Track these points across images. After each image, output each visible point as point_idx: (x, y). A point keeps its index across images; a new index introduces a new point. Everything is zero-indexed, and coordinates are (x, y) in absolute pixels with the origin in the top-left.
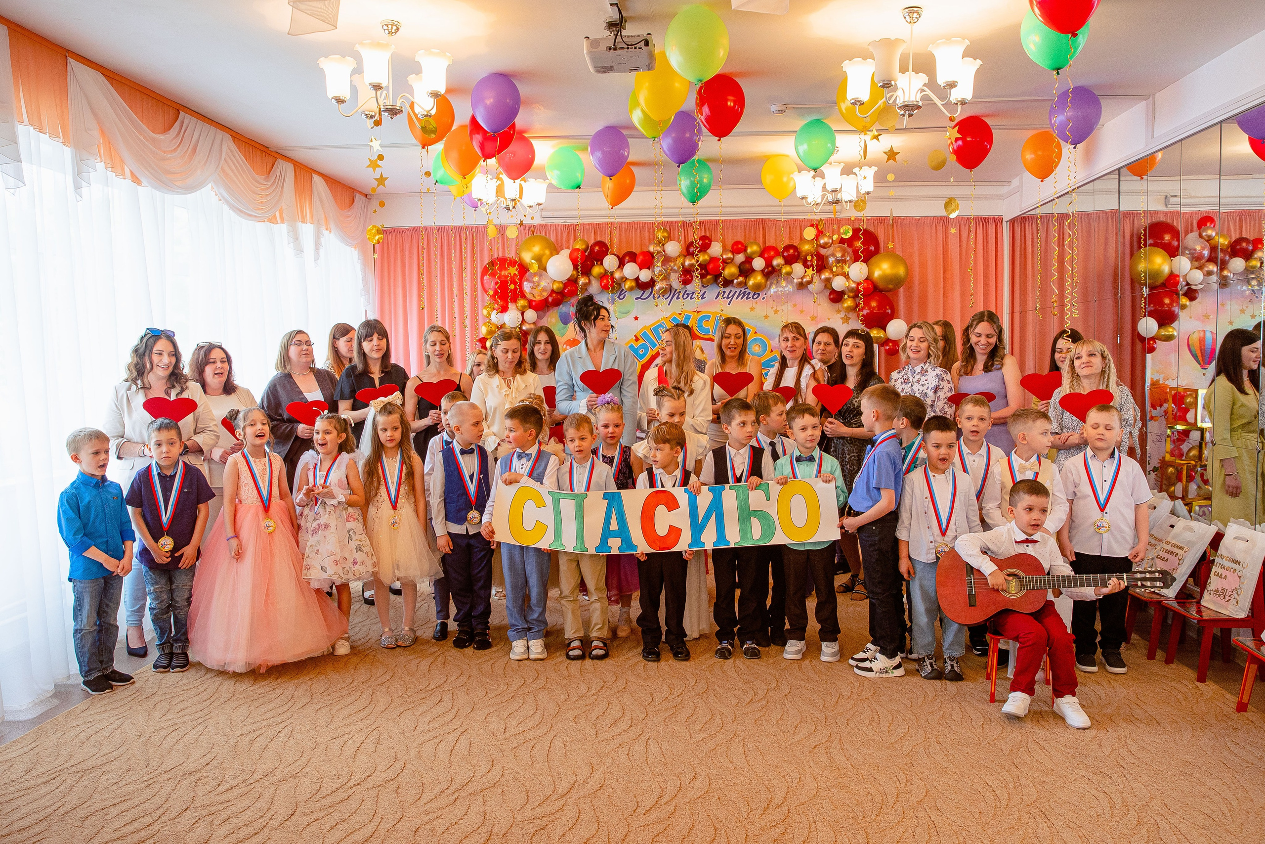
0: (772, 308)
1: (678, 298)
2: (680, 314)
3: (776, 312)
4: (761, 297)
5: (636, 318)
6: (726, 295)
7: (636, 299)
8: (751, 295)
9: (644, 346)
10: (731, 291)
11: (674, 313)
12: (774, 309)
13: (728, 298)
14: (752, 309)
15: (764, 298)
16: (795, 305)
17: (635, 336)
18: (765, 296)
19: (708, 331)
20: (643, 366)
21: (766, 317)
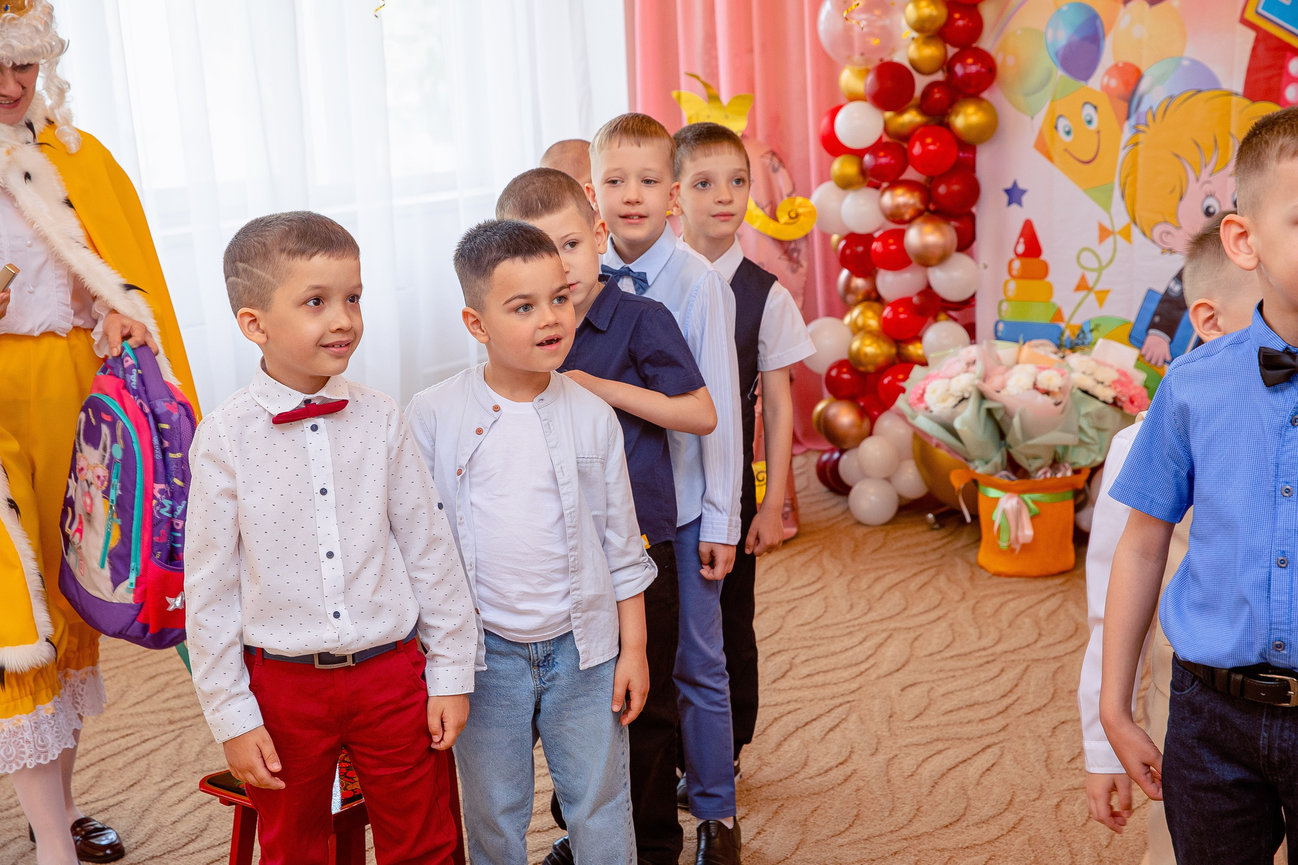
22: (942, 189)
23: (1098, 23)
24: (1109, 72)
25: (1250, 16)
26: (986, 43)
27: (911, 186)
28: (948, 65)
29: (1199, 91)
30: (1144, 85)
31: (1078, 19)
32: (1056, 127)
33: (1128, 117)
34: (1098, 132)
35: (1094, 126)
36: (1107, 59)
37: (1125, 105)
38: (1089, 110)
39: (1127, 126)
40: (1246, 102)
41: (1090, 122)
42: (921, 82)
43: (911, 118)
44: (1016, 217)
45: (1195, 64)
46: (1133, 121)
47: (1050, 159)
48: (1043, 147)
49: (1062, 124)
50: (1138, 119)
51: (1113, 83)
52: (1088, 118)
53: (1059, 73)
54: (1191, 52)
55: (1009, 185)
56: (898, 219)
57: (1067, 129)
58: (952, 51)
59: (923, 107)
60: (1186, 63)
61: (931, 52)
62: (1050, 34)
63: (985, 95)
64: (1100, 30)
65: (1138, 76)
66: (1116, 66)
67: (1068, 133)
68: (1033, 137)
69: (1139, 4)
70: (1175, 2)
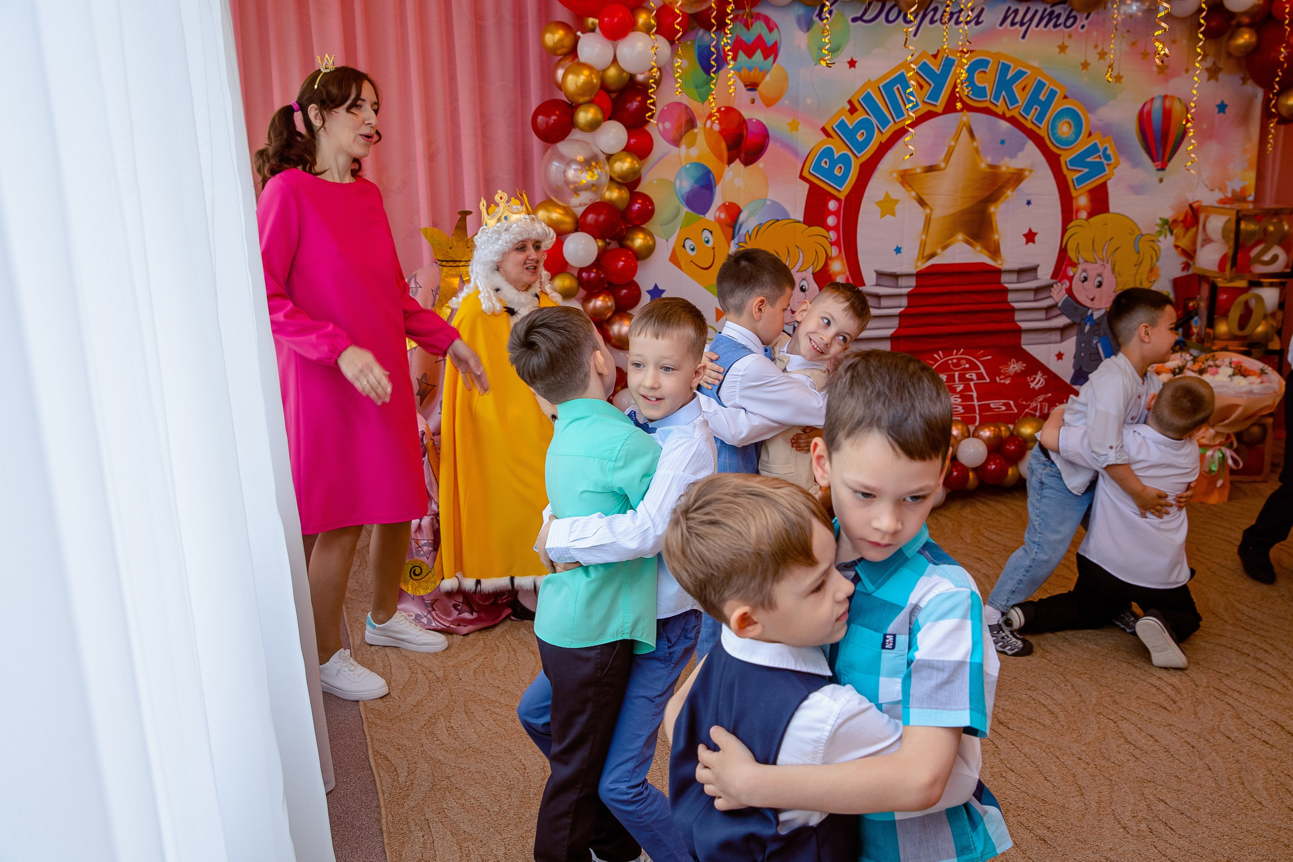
0: (1096, 47)
1: (932, 22)
2: (935, 56)
3: (1102, 55)
4: (1078, 24)
5: (852, 63)
6: (1018, 19)
7: (854, 20)
8: (1061, 20)
9: (865, 124)
10: (1028, 9)
11: (924, 54)
12: (1099, 50)
13: (1022, 24)
14: (1063, 48)
15: (1083, 27)
16: (1133, 44)
17: (850, 102)
18: (1085, 22)
19: (981, 92)
20: (862, 166)
21: (1085, 65)
23: (711, 176)
24: (719, 209)
25: (805, 174)
26: (645, 188)
29: (778, 220)
30: (742, 217)
31: (697, 174)
32: (684, 246)
33: (733, 238)
34: (714, 248)
35: (710, 245)
36: (718, 201)
37: (731, 230)
38: (706, 234)
39: (733, 243)
40: (806, 227)
41: (707, 242)
45: (774, 202)
46: (736, 240)
47: (680, 267)
48: (674, 259)
49: (688, 243)
50: (739, 239)
51: (723, 216)
52: (706, 239)
53: (685, 209)
54: (772, 196)
55: (652, 287)
57: (692, 247)
60: (769, 203)
62: (678, 183)
64: (713, 181)
65: (739, 211)
66: (724, 204)
67: (693, 250)
68: (669, 253)
69: (737, 164)
70: (760, 164)
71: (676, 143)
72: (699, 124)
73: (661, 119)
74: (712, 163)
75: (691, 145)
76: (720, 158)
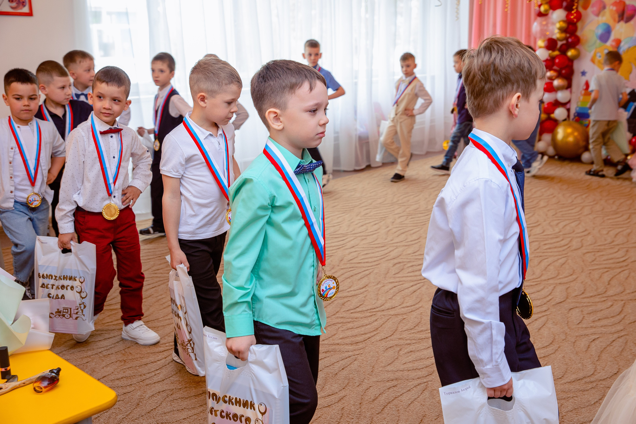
22: (564, 72)
23: (610, 28)
24: (612, 41)
26: (579, 33)
27: (555, 70)
28: (567, 39)
30: (622, 44)
31: (605, 27)
32: (596, 55)
36: (612, 37)
42: (560, 44)
43: (556, 53)
44: (583, 80)
47: (594, 64)
48: (593, 61)
49: (598, 54)
51: (613, 43)
53: (598, 42)
54: (635, 35)
55: (582, 70)
56: (551, 79)
58: (568, 35)
59: (560, 50)
60: (634, 38)
61: (563, 35)
62: (596, 31)
63: (577, 47)
64: (611, 30)
65: (620, 42)
66: (615, 39)
68: (590, 58)
69: (622, 23)
70: (632, 22)
71: (598, 15)
72: (607, 8)
73: (593, 7)
74: (611, 23)
75: (603, 16)
76: (614, 20)
